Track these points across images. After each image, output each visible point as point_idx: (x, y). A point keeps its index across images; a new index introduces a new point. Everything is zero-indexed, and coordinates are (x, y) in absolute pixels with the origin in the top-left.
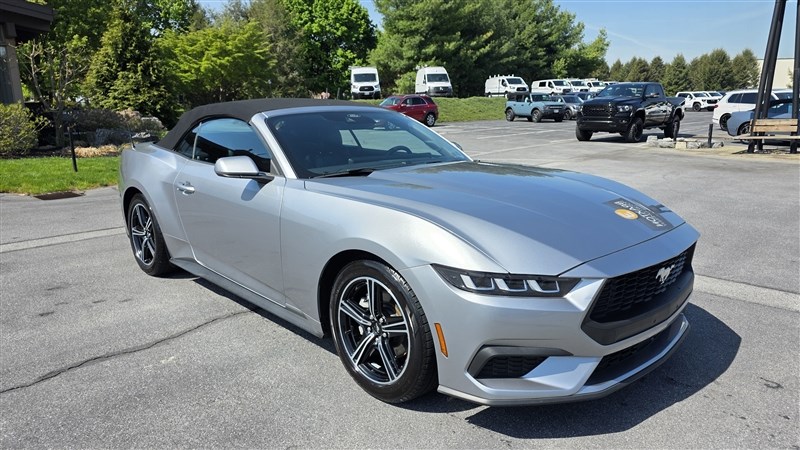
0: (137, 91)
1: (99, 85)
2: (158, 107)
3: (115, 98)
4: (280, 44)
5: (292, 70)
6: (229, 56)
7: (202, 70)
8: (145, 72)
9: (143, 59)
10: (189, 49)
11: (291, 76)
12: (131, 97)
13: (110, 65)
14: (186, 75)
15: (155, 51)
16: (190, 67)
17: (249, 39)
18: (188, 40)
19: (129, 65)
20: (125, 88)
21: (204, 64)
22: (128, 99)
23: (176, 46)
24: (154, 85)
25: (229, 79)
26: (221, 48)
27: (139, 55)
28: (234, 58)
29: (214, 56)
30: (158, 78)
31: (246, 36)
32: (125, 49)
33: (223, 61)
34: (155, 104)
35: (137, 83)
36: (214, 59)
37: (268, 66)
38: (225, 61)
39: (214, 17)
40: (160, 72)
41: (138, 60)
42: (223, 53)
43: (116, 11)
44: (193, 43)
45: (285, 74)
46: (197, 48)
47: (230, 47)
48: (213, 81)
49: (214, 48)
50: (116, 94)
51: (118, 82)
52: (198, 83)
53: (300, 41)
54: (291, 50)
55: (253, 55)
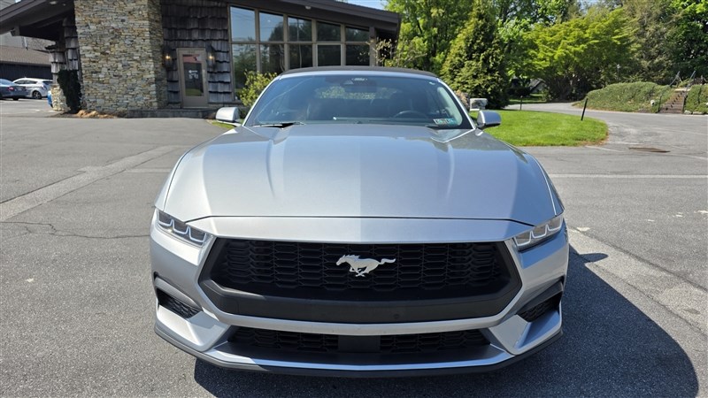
0: (475, 77)
1: (451, 71)
2: (489, 89)
3: (458, 82)
4: (651, 29)
5: (660, 53)
6: (585, 43)
7: (556, 57)
8: (485, 61)
9: (486, 50)
10: (549, 39)
11: (657, 60)
12: (470, 81)
13: (461, 56)
14: (541, 63)
15: (498, 43)
16: (545, 55)
17: (609, 26)
18: (550, 31)
19: (474, 55)
20: (467, 74)
21: (559, 52)
22: (467, 83)
23: (538, 38)
24: (491, 71)
25: (581, 65)
26: (579, 36)
27: (484, 47)
28: (589, 45)
29: (570, 44)
30: (495, 65)
31: (607, 23)
32: (473, 43)
33: (577, 49)
34: (487, 87)
35: (477, 70)
36: (569, 47)
37: (627, 51)
38: (579, 49)
39: (588, 8)
40: (497, 59)
41: (482, 50)
42: (580, 41)
43: (475, 12)
44: (553, 33)
45: (651, 58)
46: (556, 38)
47: (587, 35)
48: (567, 66)
49: (571, 37)
50: (460, 79)
51: (463, 70)
52: (551, 70)
53: (677, 24)
54: (662, 34)
55: (609, 41)
